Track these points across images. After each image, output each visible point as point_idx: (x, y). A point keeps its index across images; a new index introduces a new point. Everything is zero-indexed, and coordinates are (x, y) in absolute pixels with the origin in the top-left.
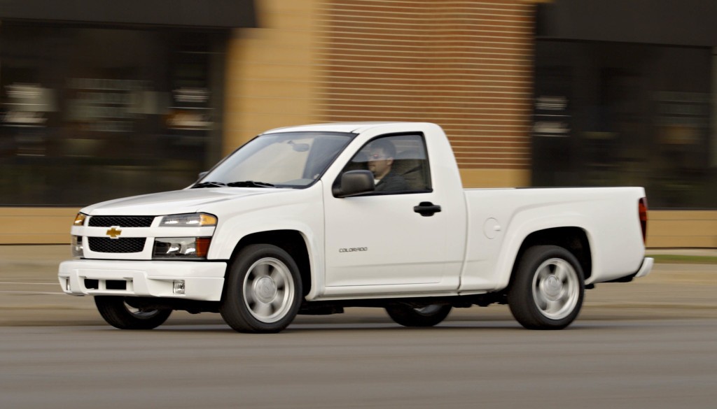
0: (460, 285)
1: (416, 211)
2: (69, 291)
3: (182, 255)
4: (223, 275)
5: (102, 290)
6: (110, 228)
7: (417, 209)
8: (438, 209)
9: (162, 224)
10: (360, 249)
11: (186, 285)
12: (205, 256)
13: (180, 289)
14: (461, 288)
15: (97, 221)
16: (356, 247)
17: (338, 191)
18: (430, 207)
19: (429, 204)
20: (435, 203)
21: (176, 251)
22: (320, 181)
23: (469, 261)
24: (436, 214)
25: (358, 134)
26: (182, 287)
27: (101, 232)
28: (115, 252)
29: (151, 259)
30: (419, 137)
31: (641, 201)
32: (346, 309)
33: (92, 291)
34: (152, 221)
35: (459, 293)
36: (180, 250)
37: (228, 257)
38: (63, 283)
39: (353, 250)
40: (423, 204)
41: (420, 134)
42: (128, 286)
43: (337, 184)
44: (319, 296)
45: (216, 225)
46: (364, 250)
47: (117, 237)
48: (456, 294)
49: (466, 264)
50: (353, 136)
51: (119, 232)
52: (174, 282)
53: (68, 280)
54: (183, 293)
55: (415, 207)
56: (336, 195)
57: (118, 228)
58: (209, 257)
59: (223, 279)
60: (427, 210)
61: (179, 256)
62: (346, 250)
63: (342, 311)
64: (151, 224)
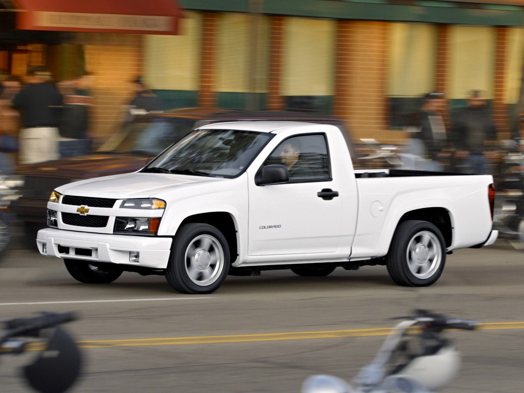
0: (351, 253)
1: (319, 196)
2: (44, 254)
3: (137, 231)
4: (170, 248)
5: (72, 255)
6: (79, 207)
7: (320, 194)
8: (336, 195)
9: (122, 206)
10: (275, 227)
11: (140, 255)
12: (156, 233)
13: (134, 258)
14: (352, 256)
15: (68, 200)
16: (273, 224)
17: (259, 180)
18: (330, 193)
19: (329, 190)
20: (334, 190)
21: (132, 228)
22: (245, 172)
23: (358, 235)
24: (335, 198)
25: (275, 135)
26: (137, 256)
27: (73, 209)
28: (83, 226)
29: (112, 233)
30: (322, 136)
31: (490, 186)
32: (262, 272)
33: (64, 255)
34: (114, 203)
35: (350, 259)
36: (135, 227)
37: (174, 234)
38: (40, 248)
39: (270, 227)
40: (324, 190)
41: (323, 134)
42: (93, 253)
43: (259, 174)
44: (243, 263)
45: (165, 208)
46: (278, 227)
47: (86, 214)
48: (348, 260)
49: (356, 237)
50: (271, 136)
51: (87, 211)
52: (130, 253)
53: (44, 245)
54: (138, 262)
55: (318, 193)
56: (258, 184)
57: (86, 207)
58: (159, 234)
59: (170, 251)
60: (327, 195)
61: (135, 232)
62: (265, 227)
63: (259, 273)
64: (113, 205)
